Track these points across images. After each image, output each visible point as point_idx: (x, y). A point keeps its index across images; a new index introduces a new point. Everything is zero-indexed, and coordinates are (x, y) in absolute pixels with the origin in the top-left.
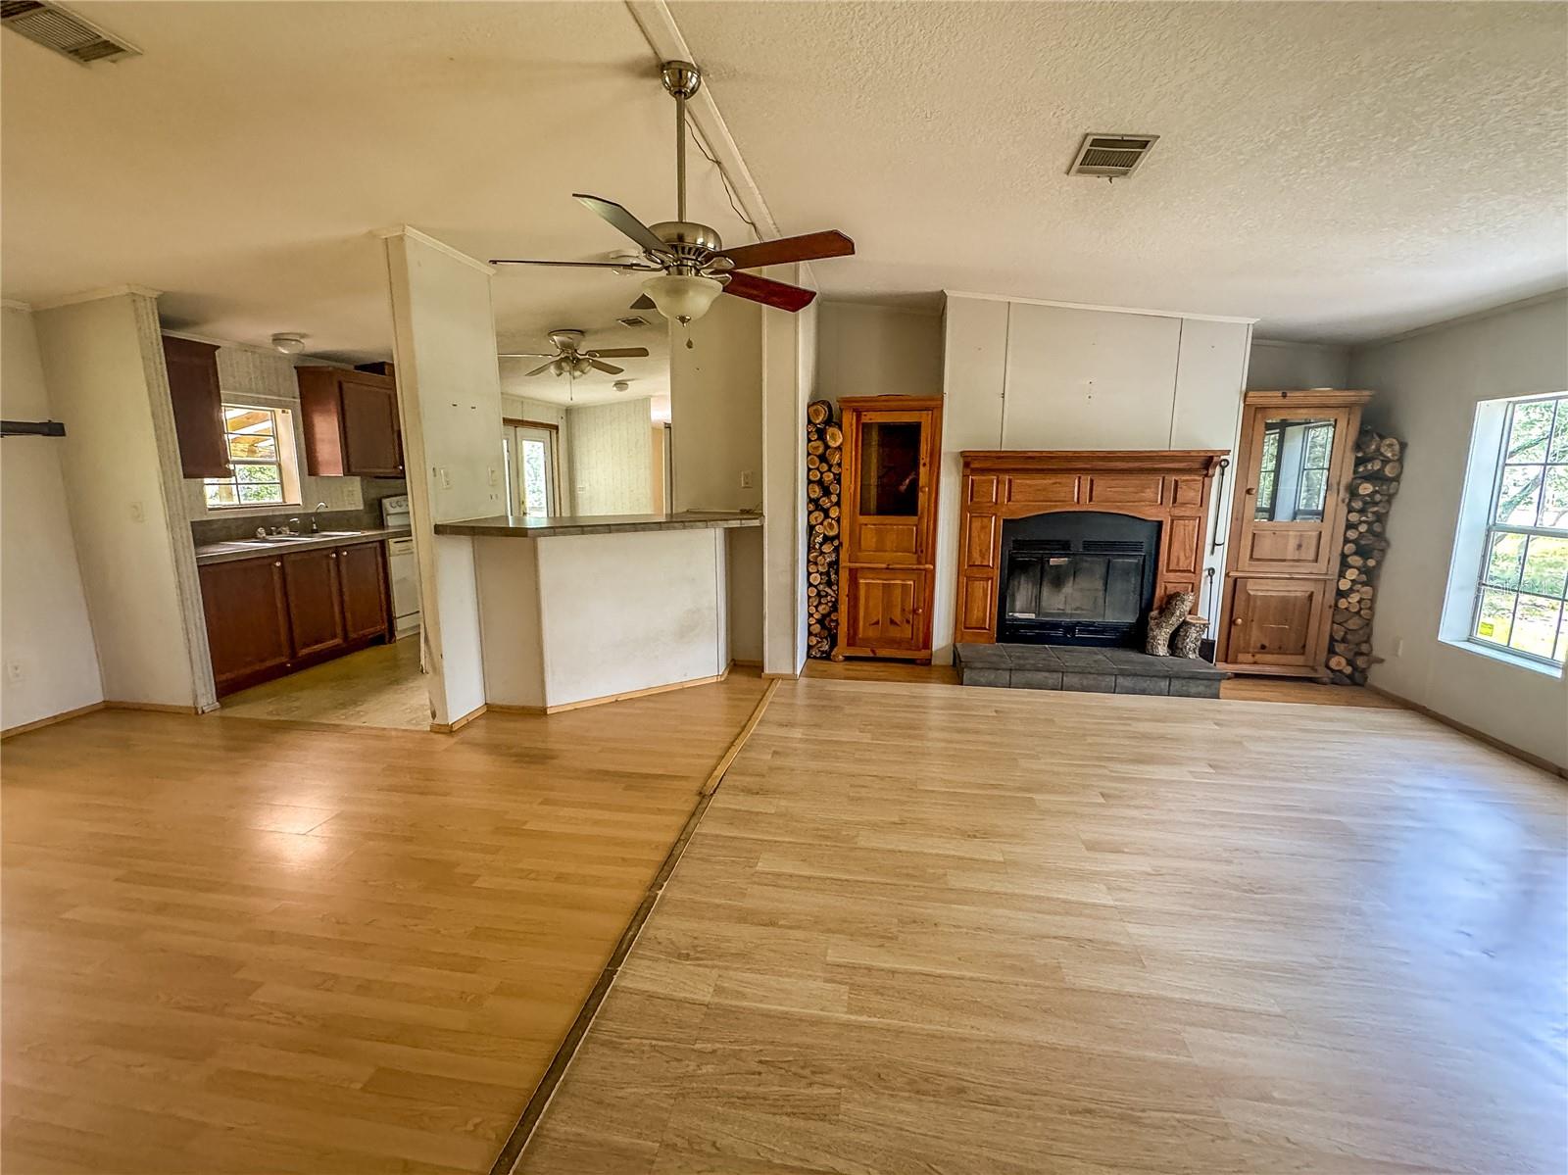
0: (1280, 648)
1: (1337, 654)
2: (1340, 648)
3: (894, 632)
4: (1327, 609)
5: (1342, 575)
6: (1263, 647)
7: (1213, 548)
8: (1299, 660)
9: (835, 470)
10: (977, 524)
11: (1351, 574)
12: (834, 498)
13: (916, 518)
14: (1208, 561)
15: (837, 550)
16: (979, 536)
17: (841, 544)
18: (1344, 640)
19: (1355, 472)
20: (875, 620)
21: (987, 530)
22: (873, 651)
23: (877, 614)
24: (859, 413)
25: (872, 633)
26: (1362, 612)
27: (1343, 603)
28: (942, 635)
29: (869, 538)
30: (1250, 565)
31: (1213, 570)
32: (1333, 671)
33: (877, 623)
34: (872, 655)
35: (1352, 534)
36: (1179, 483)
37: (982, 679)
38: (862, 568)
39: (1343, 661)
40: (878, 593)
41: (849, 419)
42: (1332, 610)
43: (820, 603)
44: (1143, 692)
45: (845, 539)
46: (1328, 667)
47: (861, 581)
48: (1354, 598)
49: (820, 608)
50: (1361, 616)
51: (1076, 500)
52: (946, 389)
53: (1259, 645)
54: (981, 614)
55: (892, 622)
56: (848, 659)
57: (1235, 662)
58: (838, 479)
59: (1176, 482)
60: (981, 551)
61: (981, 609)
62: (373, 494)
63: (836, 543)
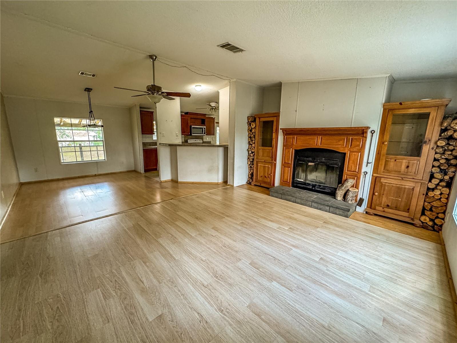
0: (396, 207)
1: (425, 215)
2: (427, 213)
3: (266, 180)
4: (422, 195)
5: (430, 181)
6: (388, 206)
7: (367, 164)
8: (406, 214)
9: (254, 134)
10: (287, 151)
11: (435, 181)
12: (253, 142)
13: (271, 148)
14: (364, 169)
15: (254, 156)
16: (287, 154)
17: (255, 154)
18: (431, 210)
19: (440, 135)
20: (261, 175)
21: (289, 152)
22: (260, 184)
23: (262, 174)
24: (259, 118)
25: (261, 179)
26: (442, 199)
27: (431, 194)
28: (277, 183)
29: (261, 153)
30: (383, 172)
31: (367, 173)
32: (422, 223)
33: (262, 176)
34: (260, 185)
35: (436, 164)
36: (353, 139)
37: (274, 195)
38: (259, 161)
39: (428, 219)
40: (262, 168)
41: (257, 120)
42: (424, 196)
43: (251, 170)
44: (320, 209)
45: (256, 152)
46: (420, 220)
47: (259, 164)
48: (437, 192)
49: (251, 171)
50: (441, 201)
51: (316, 144)
52: (281, 111)
53: (386, 204)
54: (287, 178)
55: (265, 177)
56: (255, 185)
57: (375, 209)
58: (254, 136)
59: (352, 139)
60: (287, 158)
61: (287, 176)
62: (186, 139)
63: (254, 154)
